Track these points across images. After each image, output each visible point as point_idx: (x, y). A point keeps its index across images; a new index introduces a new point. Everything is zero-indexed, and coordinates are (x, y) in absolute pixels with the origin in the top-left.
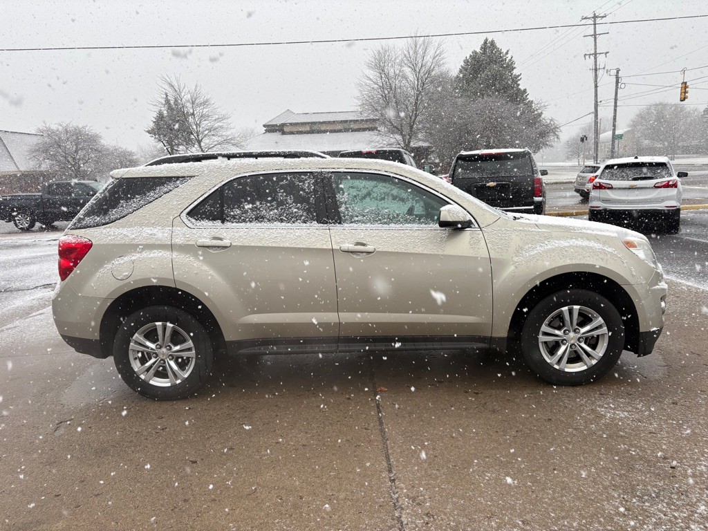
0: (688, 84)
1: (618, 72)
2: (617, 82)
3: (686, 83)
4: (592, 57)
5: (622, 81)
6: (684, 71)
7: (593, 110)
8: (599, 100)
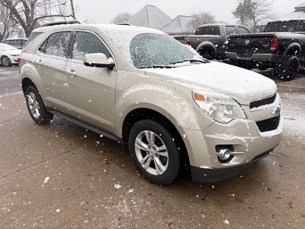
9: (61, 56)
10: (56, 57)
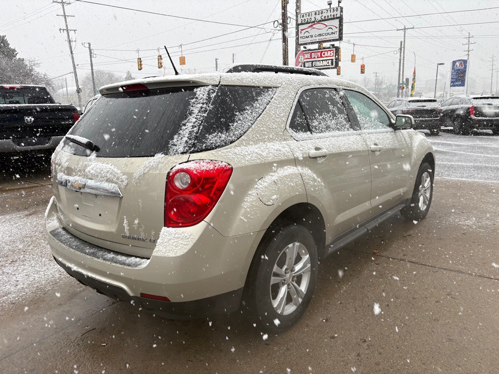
0: (142, 59)
1: (90, 46)
2: (91, 53)
3: (140, 59)
4: (65, 32)
5: (94, 52)
6: (138, 51)
7: (72, 70)
8: (76, 64)
9: (346, 129)
10: (337, 133)
